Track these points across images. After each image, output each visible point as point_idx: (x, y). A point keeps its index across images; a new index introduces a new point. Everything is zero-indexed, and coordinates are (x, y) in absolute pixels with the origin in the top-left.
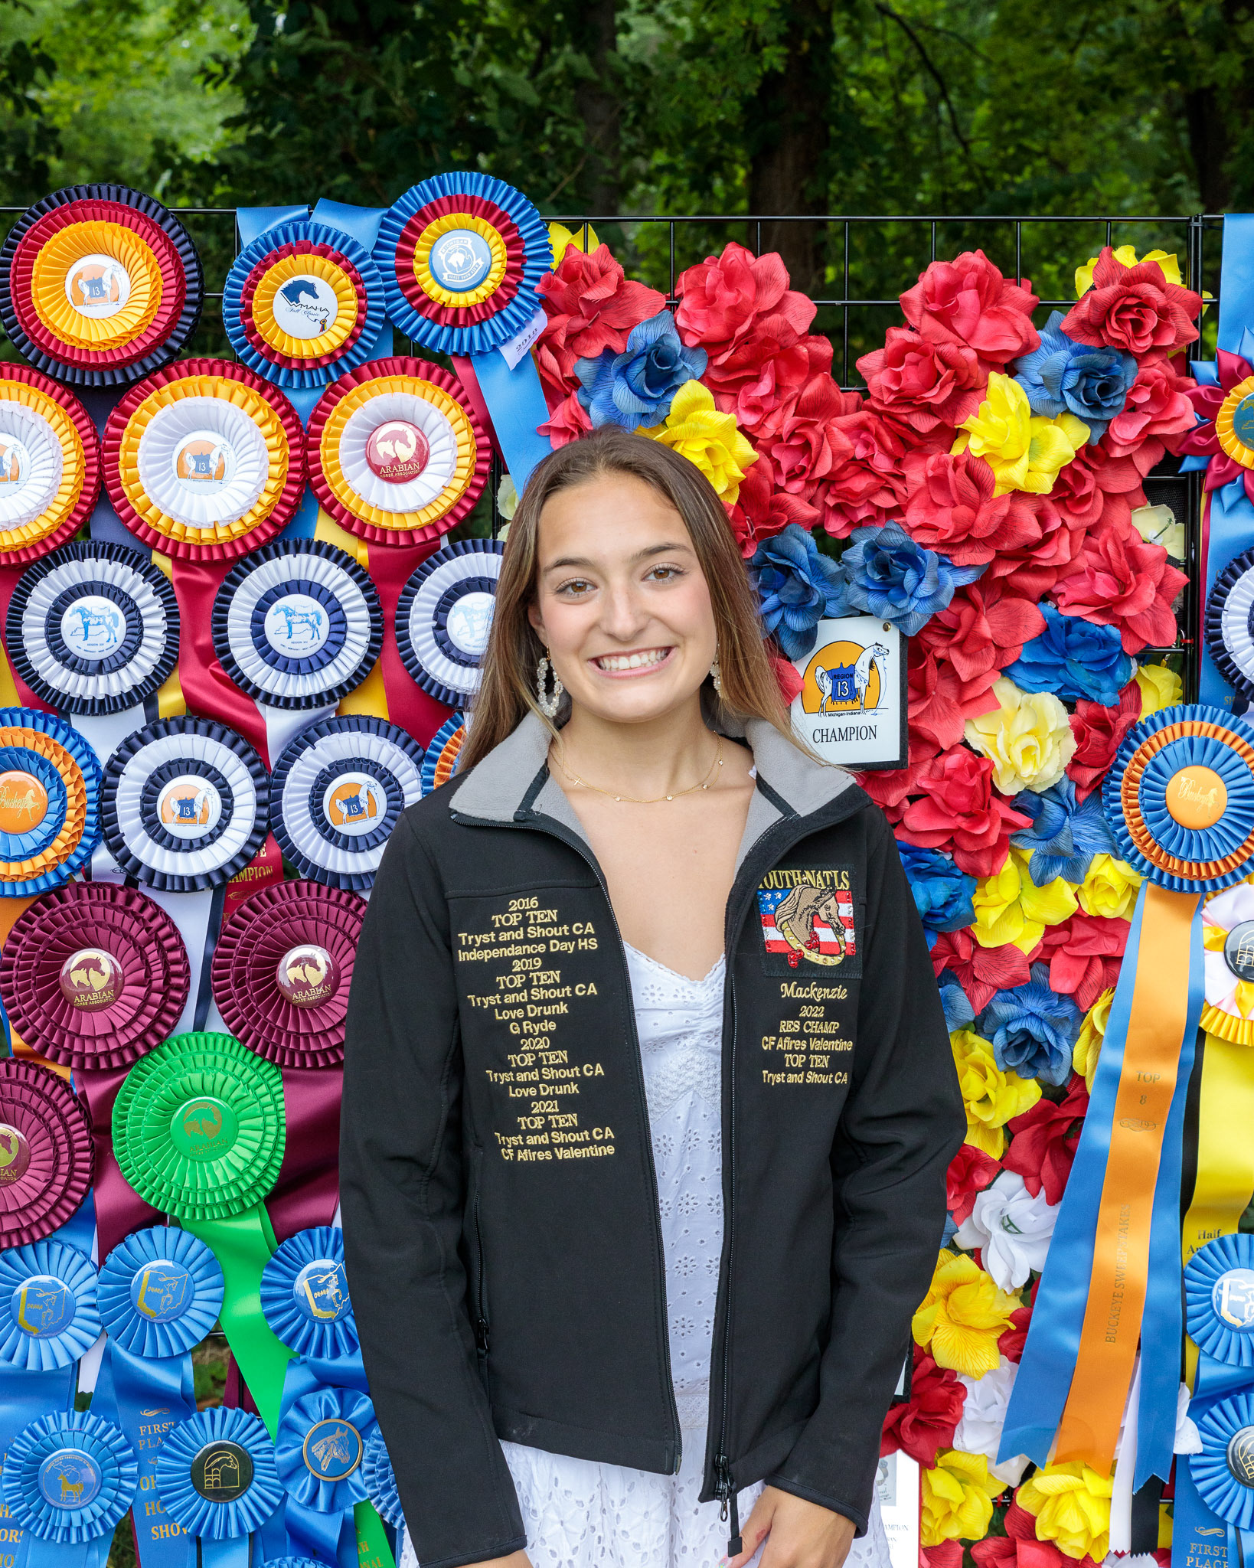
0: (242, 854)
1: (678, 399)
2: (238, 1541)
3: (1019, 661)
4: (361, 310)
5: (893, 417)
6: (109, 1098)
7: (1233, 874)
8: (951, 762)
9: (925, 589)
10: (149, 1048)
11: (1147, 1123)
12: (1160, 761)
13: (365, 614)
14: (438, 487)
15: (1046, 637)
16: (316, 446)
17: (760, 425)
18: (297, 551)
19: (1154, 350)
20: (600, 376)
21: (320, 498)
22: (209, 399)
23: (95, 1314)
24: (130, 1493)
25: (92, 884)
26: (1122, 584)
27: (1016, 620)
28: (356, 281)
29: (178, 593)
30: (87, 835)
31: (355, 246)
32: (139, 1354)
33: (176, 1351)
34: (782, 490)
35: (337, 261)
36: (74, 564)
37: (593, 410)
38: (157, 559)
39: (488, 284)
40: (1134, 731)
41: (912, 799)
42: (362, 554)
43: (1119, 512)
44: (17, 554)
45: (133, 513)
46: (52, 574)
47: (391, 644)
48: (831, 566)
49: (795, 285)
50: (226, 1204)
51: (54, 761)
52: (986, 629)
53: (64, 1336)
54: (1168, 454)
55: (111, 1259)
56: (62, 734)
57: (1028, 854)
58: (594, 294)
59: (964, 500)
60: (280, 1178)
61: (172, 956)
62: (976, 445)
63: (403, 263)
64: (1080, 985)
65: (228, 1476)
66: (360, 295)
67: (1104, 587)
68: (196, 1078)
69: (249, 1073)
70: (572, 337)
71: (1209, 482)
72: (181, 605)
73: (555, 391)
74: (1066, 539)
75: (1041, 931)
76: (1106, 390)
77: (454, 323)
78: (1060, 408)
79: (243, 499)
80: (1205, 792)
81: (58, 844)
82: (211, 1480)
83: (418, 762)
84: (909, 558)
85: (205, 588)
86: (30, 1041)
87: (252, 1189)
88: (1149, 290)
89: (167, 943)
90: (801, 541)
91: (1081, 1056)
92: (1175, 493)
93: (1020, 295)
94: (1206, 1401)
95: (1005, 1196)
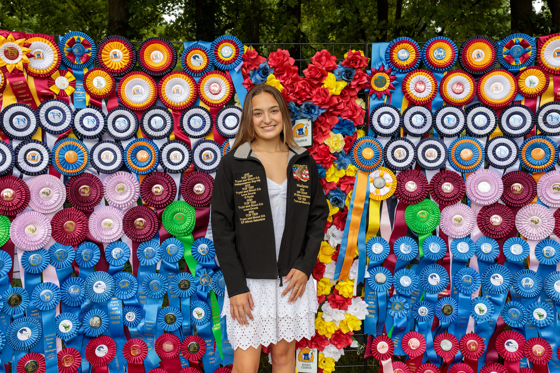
0: (186, 166)
1: (269, 77)
2: (188, 298)
3: (334, 128)
4: (208, 61)
5: (310, 81)
6: (161, 213)
7: (375, 168)
8: (321, 147)
9: (316, 113)
10: (169, 203)
11: (358, 215)
12: (361, 146)
13: (209, 120)
14: (223, 95)
15: (339, 123)
16: (199, 87)
17: (284, 82)
18: (196, 108)
19: (359, 68)
20: (254, 74)
21: (200, 98)
22: (179, 78)
23: (159, 254)
24: (167, 289)
25: (158, 172)
26: (353, 112)
27: (333, 120)
28: (207, 55)
29: (173, 116)
30: (156, 162)
31: (206, 49)
32: (168, 262)
33: (175, 261)
34: (289, 95)
35: (203, 51)
36: (153, 110)
37: (252, 80)
38: (169, 109)
39: (232, 56)
40: (356, 141)
41: (314, 154)
42: (209, 109)
43: (353, 100)
44: (142, 108)
45: (164, 100)
46: (149, 112)
47: (214, 126)
48: (298, 109)
49: (291, 56)
50: (184, 233)
51: (150, 148)
52: (328, 121)
53: (153, 259)
54: (362, 89)
55: (162, 244)
56: (151, 143)
57: (336, 165)
58: (252, 57)
59: (323, 96)
60: (195, 228)
61: (173, 186)
62: (325, 86)
63: (216, 53)
64: (346, 189)
65: (185, 286)
66: (208, 58)
67: (350, 113)
68: (178, 209)
69: (188, 208)
70: (248, 66)
71: (370, 94)
72: (174, 118)
73: (245, 76)
74: (343, 104)
75: (339, 179)
76: (350, 75)
77: (226, 64)
78: (341, 79)
79: (185, 97)
80: (370, 153)
81: (151, 164)
82: (182, 286)
83: (220, 149)
84: (313, 107)
85: (179, 115)
86: (146, 202)
87: (189, 230)
88: (358, 56)
89: (172, 183)
90: (293, 105)
91: (347, 202)
92: (363, 95)
93: (334, 58)
94: (371, 268)
95: (333, 230)
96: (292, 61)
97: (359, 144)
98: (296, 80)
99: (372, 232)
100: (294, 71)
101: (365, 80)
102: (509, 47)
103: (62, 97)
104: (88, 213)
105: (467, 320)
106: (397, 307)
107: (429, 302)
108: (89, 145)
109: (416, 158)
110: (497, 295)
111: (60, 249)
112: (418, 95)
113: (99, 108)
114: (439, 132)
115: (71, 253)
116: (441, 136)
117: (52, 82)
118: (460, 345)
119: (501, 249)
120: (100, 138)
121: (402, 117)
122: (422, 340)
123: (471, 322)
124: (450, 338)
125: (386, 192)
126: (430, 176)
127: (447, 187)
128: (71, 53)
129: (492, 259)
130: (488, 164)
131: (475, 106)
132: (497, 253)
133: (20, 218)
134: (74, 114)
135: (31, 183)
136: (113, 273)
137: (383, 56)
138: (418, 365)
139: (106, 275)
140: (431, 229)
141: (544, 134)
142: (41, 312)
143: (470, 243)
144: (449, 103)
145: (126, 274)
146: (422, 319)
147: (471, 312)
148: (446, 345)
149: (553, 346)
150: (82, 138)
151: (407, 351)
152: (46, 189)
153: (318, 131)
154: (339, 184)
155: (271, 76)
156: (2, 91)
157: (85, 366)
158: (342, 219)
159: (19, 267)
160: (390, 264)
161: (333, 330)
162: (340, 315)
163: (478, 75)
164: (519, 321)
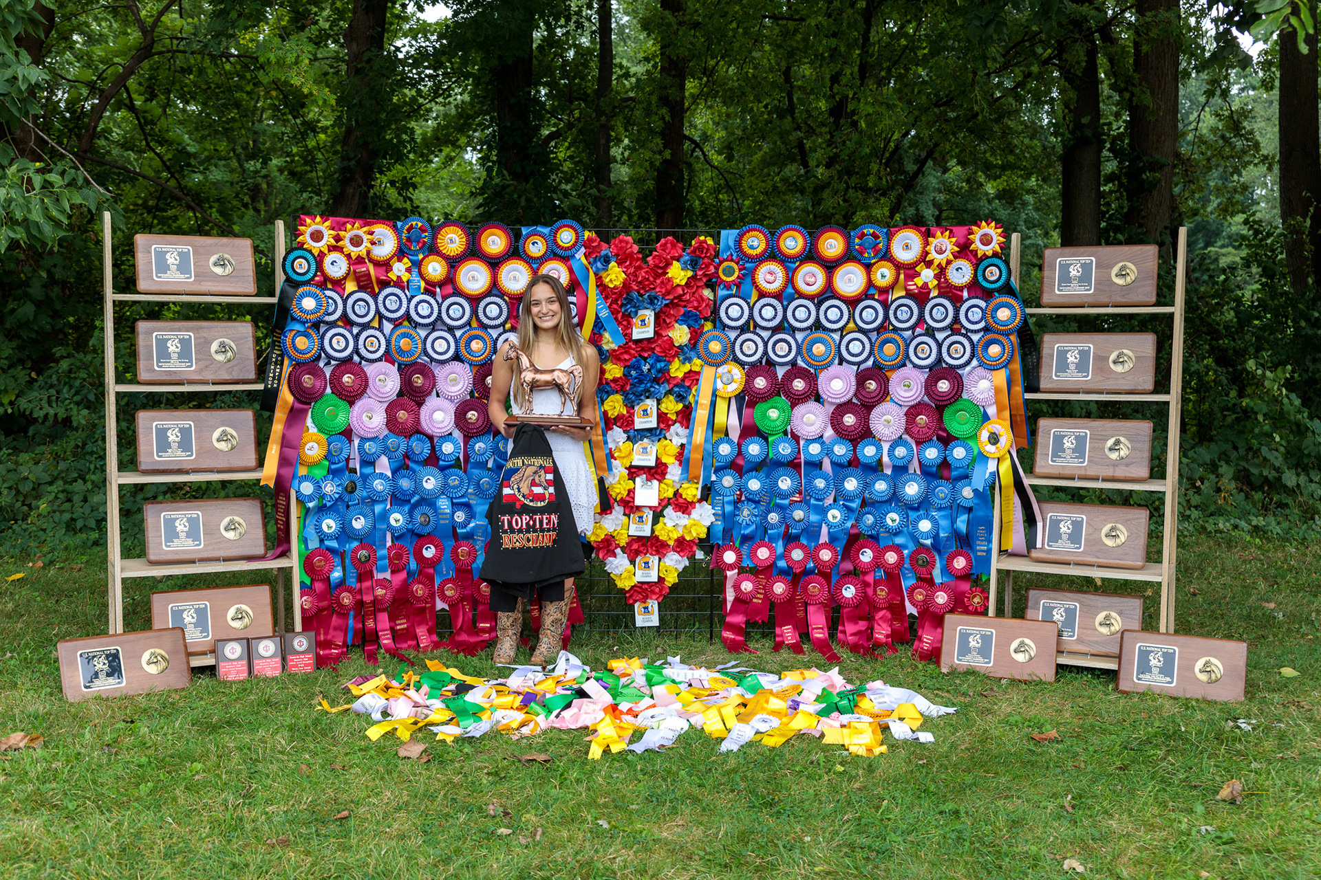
1: (610, 266)
3: (679, 319)
4: (547, 248)
5: (654, 270)
7: (722, 363)
8: (665, 339)
11: (704, 412)
12: (708, 339)
15: (684, 315)
17: (627, 271)
19: (707, 256)
20: (595, 262)
22: (516, 265)
26: (700, 303)
27: (678, 311)
28: (546, 241)
29: (509, 304)
31: (545, 234)
34: (631, 284)
35: (542, 237)
36: (489, 298)
37: (593, 268)
38: (505, 297)
39: (572, 242)
40: (702, 334)
41: (657, 346)
43: (699, 290)
44: (478, 296)
45: (501, 288)
46: (484, 300)
48: (641, 299)
49: (635, 243)
51: (485, 337)
52: (672, 312)
54: (709, 278)
56: (486, 332)
57: (681, 358)
58: (594, 245)
59: (668, 286)
62: (670, 275)
63: (555, 238)
64: (691, 385)
66: (547, 245)
67: (695, 304)
70: (589, 254)
71: (718, 284)
72: (510, 307)
74: (689, 294)
75: (683, 374)
76: (696, 264)
77: (565, 250)
78: (687, 268)
80: (717, 346)
81: (485, 354)
84: (656, 298)
86: (479, 394)
88: (706, 245)
90: (635, 294)
91: (691, 399)
92: (712, 286)
93: (680, 245)
94: (717, 470)
95: (677, 428)
96: (636, 248)
97: (705, 337)
98: (639, 268)
99: (718, 432)
100: (638, 259)
101: (712, 269)
102: (861, 238)
103: (399, 283)
104: (420, 404)
105: (820, 527)
106: (746, 512)
107: (780, 508)
108: (423, 333)
109: (765, 353)
110: (852, 501)
111: (393, 440)
112: (768, 286)
113: (433, 294)
114: (790, 325)
115: (402, 444)
116: (793, 330)
117: (389, 268)
118: (812, 554)
119: (855, 451)
120: (433, 327)
121: (751, 309)
122: (772, 550)
123: (824, 530)
124: (803, 547)
125: (734, 388)
126: (781, 372)
127: (799, 385)
128: (409, 239)
129: (844, 461)
130: (842, 360)
131: (827, 299)
132: (850, 455)
133: (359, 405)
134: (409, 301)
135: (370, 369)
136: (443, 469)
137: (731, 244)
138: (768, 578)
139: (436, 471)
140: (781, 428)
141: (896, 329)
142: (374, 502)
143: (822, 443)
144: (802, 296)
145: (457, 471)
146: (773, 527)
147: (824, 519)
148: (797, 555)
149: (906, 552)
150: (417, 325)
151: (755, 560)
152: (382, 377)
153: (661, 322)
154: (683, 379)
155: (613, 264)
156: (345, 278)
157: (413, 565)
158: (686, 416)
159: (355, 454)
160: (737, 466)
161: (675, 536)
162: (683, 520)
163: (830, 267)
164: (872, 527)
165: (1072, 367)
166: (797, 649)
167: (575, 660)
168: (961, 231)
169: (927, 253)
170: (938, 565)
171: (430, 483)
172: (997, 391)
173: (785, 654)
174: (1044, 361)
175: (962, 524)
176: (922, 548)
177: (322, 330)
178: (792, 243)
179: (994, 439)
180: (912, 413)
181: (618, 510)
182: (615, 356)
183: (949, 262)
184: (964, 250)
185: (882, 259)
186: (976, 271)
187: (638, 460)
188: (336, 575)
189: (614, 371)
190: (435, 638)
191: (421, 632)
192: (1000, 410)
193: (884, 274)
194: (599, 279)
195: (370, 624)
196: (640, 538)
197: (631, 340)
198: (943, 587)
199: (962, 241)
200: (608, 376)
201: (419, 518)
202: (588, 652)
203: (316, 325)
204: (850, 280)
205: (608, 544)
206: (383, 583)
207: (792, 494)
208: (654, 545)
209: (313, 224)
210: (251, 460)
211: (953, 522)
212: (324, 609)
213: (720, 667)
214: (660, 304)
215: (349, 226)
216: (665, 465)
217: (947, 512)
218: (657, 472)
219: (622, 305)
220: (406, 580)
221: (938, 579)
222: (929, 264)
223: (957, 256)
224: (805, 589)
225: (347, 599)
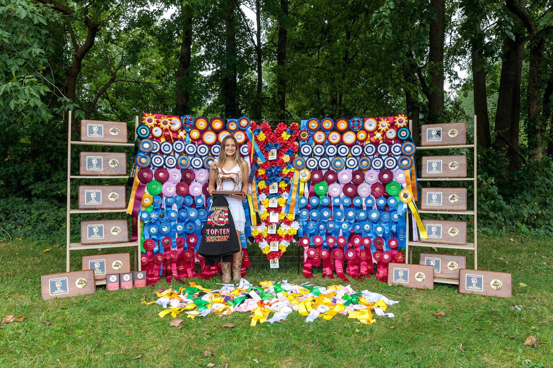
3: (286, 153)
4: (237, 127)
5: (276, 135)
7: (302, 169)
8: (281, 160)
11: (295, 187)
14: (243, 140)
15: (288, 151)
17: (266, 135)
19: (296, 130)
22: (225, 133)
27: (286, 150)
28: (236, 124)
31: (236, 122)
34: (268, 140)
36: (215, 145)
39: (246, 125)
40: (294, 158)
41: (278, 163)
43: (293, 142)
46: (213, 146)
48: (272, 145)
52: (283, 150)
54: (297, 138)
57: (286, 167)
58: (254, 125)
59: (281, 140)
62: (282, 136)
63: (240, 123)
64: (290, 177)
67: (292, 147)
70: (253, 129)
71: (300, 140)
74: (289, 144)
75: (288, 173)
76: (292, 132)
77: (243, 128)
78: (289, 134)
80: (300, 163)
84: (277, 145)
88: (296, 125)
91: (290, 182)
92: (297, 140)
93: (286, 126)
94: (300, 209)
95: (285, 193)
96: (270, 127)
97: (296, 159)
98: (271, 134)
99: (301, 195)
101: (298, 134)
102: (353, 122)
103: (181, 139)
104: (189, 185)
106: (311, 225)
107: (324, 223)
108: (190, 158)
109: (318, 165)
110: (351, 220)
111: (178, 198)
112: (319, 140)
113: (194, 144)
114: (327, 155)
115: (182, 200)
116: (328, 157)
117: (178, 134)
118: (336, 240)
119: (352, 201)
120: (194, 156)
121: (313, 149)
122: (321, 239)
123: (341, 231)
124: (333, 238)
125: (307, 178)
126: (324, 172)
127: (331, 177)
128: (185, 123)
129: (348, 205)
130: (347, 168)
131: (341, 145)
132: (350, 203)
133: (166, 184)
134: (185, 146)
135: (170, 171)
136: (198, 209)
137: (305, 125)
138: (320, 249)
139: (195, 209)
140: (324, 193)
141: (367, 156)
142: (171, 221)
143: (340, 199)
144: (331, 144)
145: (203, 210)
146: (321, 230)
147: (341, 227)
148: (331, 241)
149: (372, 239)
150: (188, 155)
151: (315, 243)
152: (175, 174)
153: (279, 154)
154: (288, 175)
155: (261, 132)
156: (161, 137)
157: (186, 245)
158: (288, 189)
159: (164, 203)
160: (308, 207)
161: (285, 234)
162: (288, 228)
163: (342, 133)
164: (359, 230)
165: (434, 168)
166: (331, 276)
167: (247, 282)
168: (392, 118)
169: (378, 127)
170: (385, 244)
171: (193, 214)
172: (407, 178)
173: (327, 279)
174: (423, 167)
175: (394, 228)
176: (379, 238)
177: (151, 156)
178: (328, 124)
179: (406, 196)
180: (374, 186)
181: (264, 224)
182: (262, 166)
183: (387, 130)
184: (392, 125)
185: (361, 130)
186: (397, 133)
187: (271, 205)
188: (156, 249)
189: (261, 172)
190: (194, 273)
191: (189, 271)
192: (408, 185)
193: (362, 135)
194: (256, 139)
195: (169, 268)
196: (272, 235)
197: (268, 160)
198: (387, 252)
199: (392, 122)
200: (260, 174)
201: (188, 227)
202: (252, 278)
203: (149, 153)
204: (349, 138)
205: (260, 237)
206: (174, 252)
207: (328, 218)
208: (276, 237)
209: (148, 116)
210: (123, 205)
211: (390, 227)
212: (151, 262)
213: (303, 284)
214: (279, 147)
215: (162, 117)
216: (281, 207)
217: (388, 224)
218: (278, 210)
219: (265, 147)
220: (183, 251)
221: (385, 250)
222: (379, 131)
223: (390, 127)
224: (334, 254)
225: (160, 258)
